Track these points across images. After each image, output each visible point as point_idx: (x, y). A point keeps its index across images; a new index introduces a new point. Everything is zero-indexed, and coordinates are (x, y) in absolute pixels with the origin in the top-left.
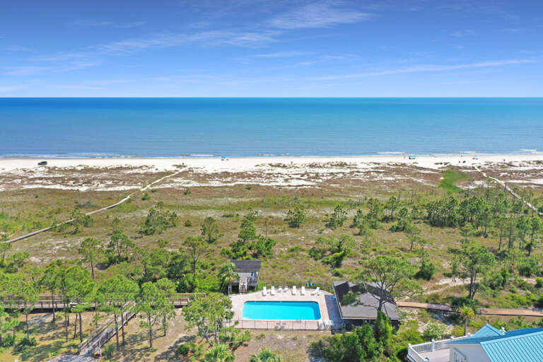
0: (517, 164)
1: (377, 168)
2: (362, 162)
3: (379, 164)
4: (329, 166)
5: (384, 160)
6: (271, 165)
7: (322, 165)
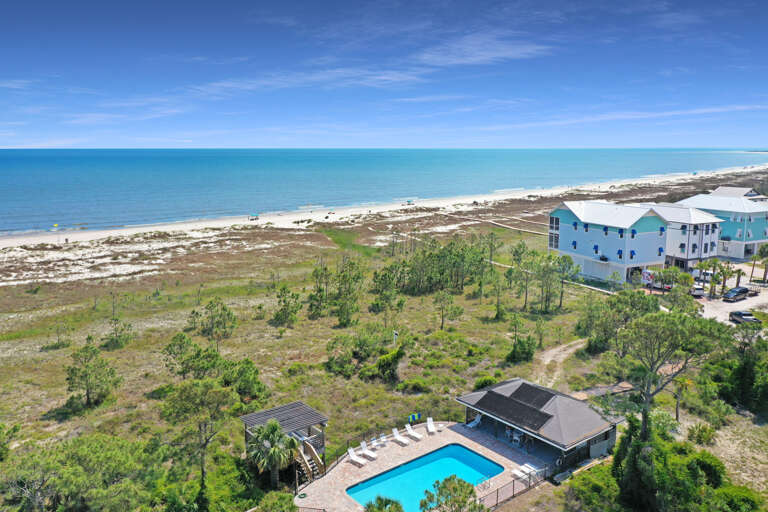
0: (388, 215)
1: (222, 235)
2: (195, 229)
3: (219, 229)
4: (141, 239)
5: (226, 223)
6: (25, 248)
7: (129, 240)
